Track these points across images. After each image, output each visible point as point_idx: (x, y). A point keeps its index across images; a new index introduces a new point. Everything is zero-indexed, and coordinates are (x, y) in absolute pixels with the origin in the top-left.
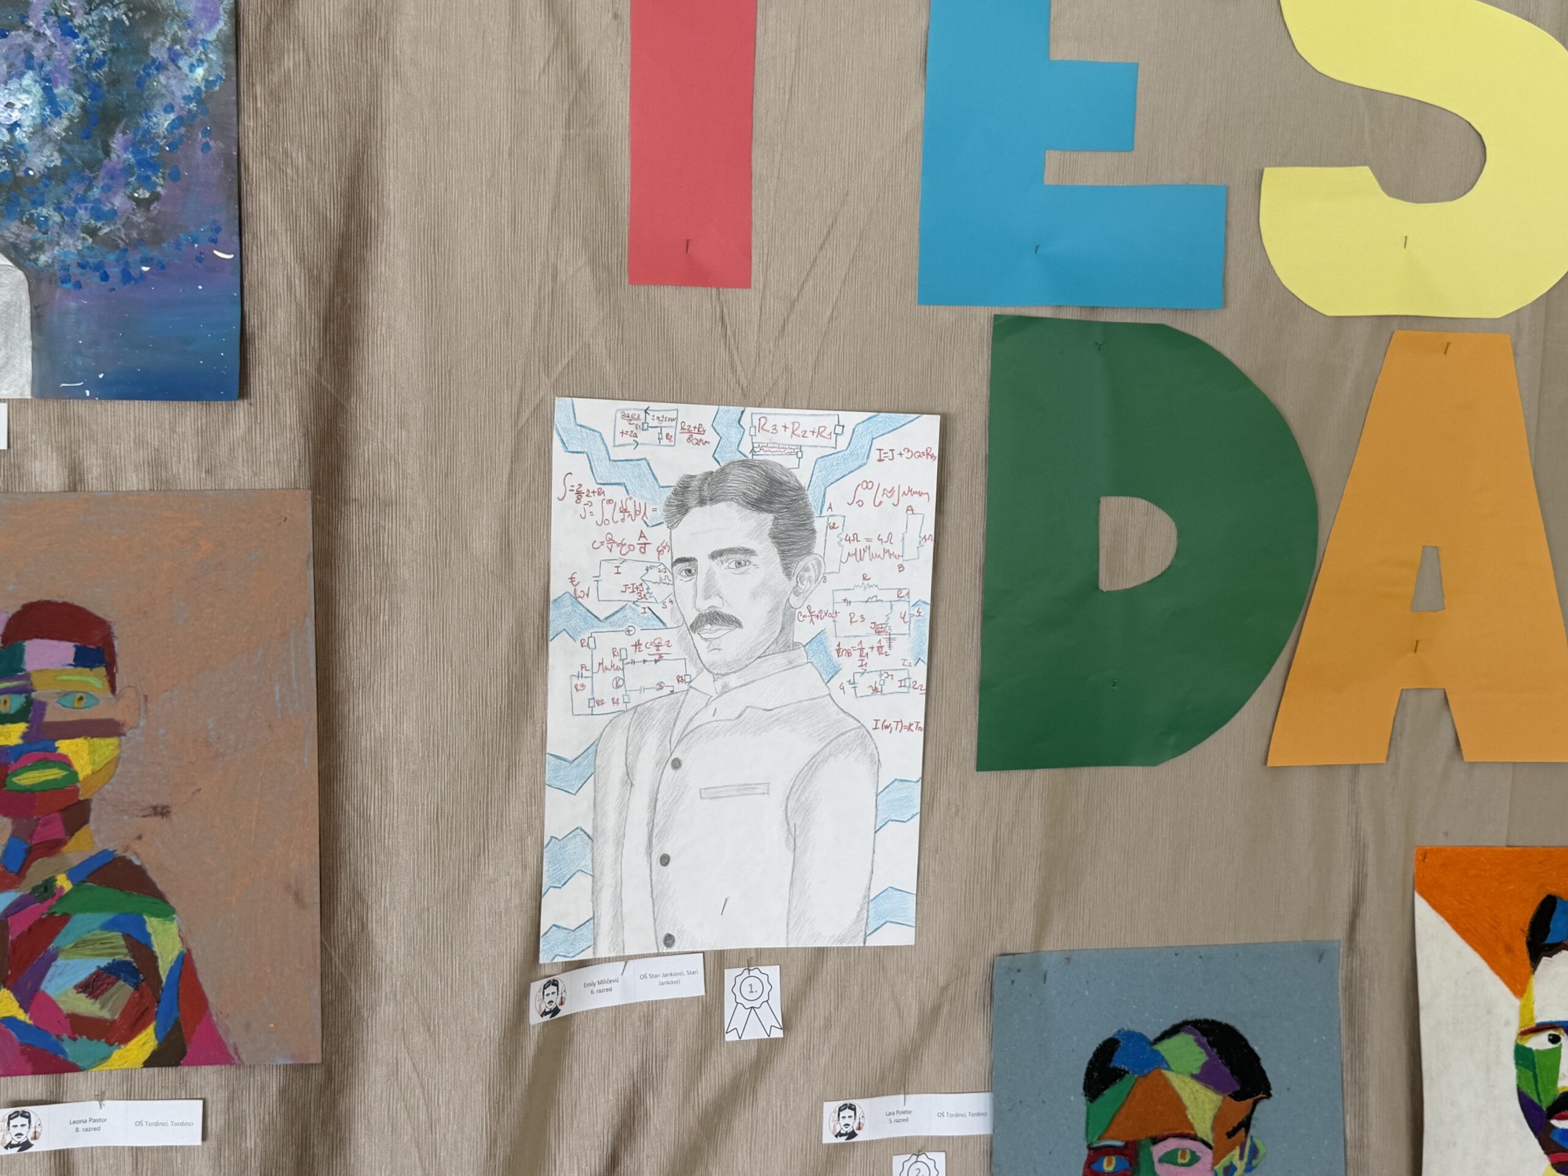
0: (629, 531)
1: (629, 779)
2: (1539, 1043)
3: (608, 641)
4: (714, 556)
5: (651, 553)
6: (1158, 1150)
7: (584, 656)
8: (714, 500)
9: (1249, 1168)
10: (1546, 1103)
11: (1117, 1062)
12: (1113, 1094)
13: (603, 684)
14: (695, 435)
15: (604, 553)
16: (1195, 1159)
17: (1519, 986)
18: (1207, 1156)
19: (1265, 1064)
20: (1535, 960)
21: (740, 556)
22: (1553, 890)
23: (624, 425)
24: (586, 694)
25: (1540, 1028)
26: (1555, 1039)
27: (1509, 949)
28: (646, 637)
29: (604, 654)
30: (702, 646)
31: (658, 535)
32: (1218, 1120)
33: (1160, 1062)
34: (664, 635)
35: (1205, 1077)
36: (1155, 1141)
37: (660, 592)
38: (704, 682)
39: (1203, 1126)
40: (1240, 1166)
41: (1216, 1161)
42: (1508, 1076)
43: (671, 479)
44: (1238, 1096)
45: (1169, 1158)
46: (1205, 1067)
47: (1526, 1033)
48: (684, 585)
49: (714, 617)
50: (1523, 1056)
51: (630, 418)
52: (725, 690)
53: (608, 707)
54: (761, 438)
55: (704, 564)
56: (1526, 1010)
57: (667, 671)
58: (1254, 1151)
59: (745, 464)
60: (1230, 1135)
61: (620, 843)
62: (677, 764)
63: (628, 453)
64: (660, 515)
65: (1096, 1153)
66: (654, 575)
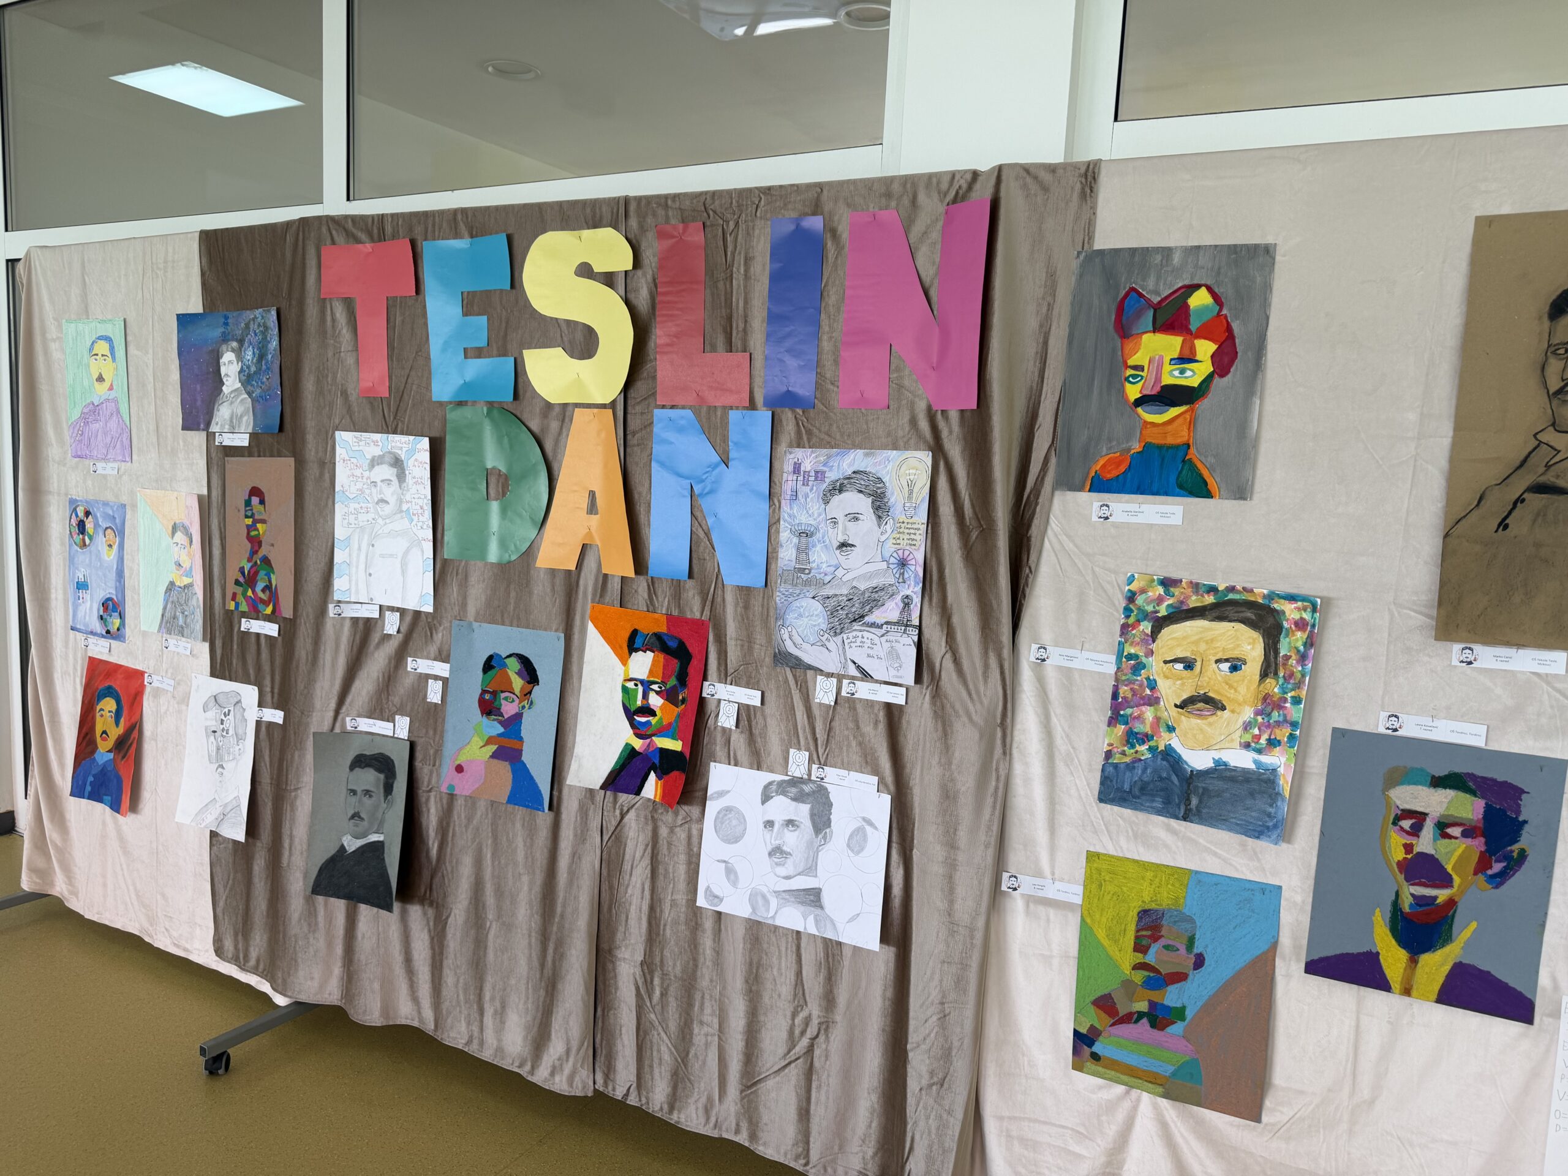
0: (358, 472)
1: (359, 549)
2: (631, 685)
3: (353, 506)
4: (382, 481)
5: (365, 480)
6: (503, 695)
7: (346, 510)
8: (382, 464)
9: (529, 708)
10: (633, 709)
11: (493, 663)
12: (491, 673)
13: (352, 518)
14: (375, 443)
15: (351, 479)
16: (513, 701)
17: (624, 662)
18: (517, 701)
19: (538, 673)
20: (630, 654)
21: (388, 482)
22: (637, 627)
23: (355, 440)
24: (346, 521)
25: (631, 680)
26: (636, 685)
27: (621, 647)
28: (364, 505)
29: (351, 509)
30: (379, 509)
31: (366, 474)
32: (522, 689)
33: (505, 665)
34: (369, 505)
35: (519, 673)
36: (502, 692)
37: (367, 492)
38: (380, 521)
39: (517, 690)
40: (527, 706)
41: (520, 703)
42: (619, 696)
43: (369, 457)
44: (529, 683)
45: (506, 699)
46: (519, 670)
47: (625, 680)
48: (374, 490)
49: (383, 501)
50: (625, 689)
51: (357, 438)
52: (386, 524)
53: (353, 526)
54: (393, 444)
55: (379, 483)
56: (626, 672)
57: (370, 516)
58: (532, 703)
59: (390, 453)
60: (525, 695)
61: (357, 567)
62: (373, 546)
63: (357, 448)
64: (367, 468)
65: (484, 692)
66: (365, 486)
